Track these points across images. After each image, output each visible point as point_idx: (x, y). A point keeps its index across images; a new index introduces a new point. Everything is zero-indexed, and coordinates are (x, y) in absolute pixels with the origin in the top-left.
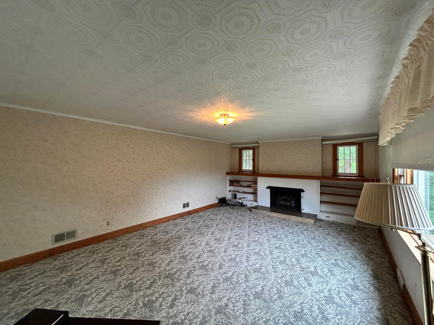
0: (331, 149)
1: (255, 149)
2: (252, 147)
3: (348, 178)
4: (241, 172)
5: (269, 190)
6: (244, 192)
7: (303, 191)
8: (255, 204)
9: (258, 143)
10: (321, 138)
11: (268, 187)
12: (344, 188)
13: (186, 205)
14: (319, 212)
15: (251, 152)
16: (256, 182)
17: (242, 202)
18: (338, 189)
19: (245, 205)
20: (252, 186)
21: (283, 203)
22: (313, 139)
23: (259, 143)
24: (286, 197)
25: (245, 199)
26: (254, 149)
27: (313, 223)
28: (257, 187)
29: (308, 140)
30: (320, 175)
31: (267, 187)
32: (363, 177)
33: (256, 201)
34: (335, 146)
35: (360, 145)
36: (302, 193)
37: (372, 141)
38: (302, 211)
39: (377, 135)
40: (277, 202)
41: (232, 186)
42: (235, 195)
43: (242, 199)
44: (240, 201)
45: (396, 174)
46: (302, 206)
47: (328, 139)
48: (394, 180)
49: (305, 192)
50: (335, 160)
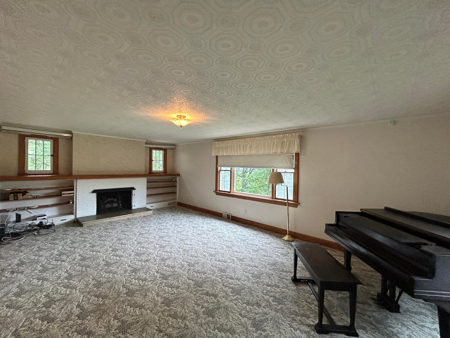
0: (148, 151)
1: (57, 140)
2: (50, 136)
3: (157, 174)
4: (23, 174)
5: (95, 195)
6: (40, 207)
7: (133, 189)
8: (70, 218)
9: (71, 133)
10: (145, 141)
11: (94, 191)
14: (146, 205)
15: (48, 144)
16: (72, 187)
17: (41, 222)
19: (49, 225)
20: (64, 194)
21: (108, 206)
22: (139, 141)
25: (46, 217)
26: (54, 140)
27: (153, 213)
28: (73, 193)
29: (135, 141)
30: (144, 173)
31: (92, 190)
32: (166, 173)
33: (72, 213)
34: (151, 149)
35: (165, 150)
36: (133, 191)
37: (172, 149)
38: (133, 208)
39: (174, 146)
40: (103, 207)
41: (11, 201)
42: (18, 217)
43: (38, 218)
44: (37, 222)
45: (218, 170)
46: (134, 204)
47: (149, 143)
48: (217, 173)
49: (136, 189)
50: (151, 160)
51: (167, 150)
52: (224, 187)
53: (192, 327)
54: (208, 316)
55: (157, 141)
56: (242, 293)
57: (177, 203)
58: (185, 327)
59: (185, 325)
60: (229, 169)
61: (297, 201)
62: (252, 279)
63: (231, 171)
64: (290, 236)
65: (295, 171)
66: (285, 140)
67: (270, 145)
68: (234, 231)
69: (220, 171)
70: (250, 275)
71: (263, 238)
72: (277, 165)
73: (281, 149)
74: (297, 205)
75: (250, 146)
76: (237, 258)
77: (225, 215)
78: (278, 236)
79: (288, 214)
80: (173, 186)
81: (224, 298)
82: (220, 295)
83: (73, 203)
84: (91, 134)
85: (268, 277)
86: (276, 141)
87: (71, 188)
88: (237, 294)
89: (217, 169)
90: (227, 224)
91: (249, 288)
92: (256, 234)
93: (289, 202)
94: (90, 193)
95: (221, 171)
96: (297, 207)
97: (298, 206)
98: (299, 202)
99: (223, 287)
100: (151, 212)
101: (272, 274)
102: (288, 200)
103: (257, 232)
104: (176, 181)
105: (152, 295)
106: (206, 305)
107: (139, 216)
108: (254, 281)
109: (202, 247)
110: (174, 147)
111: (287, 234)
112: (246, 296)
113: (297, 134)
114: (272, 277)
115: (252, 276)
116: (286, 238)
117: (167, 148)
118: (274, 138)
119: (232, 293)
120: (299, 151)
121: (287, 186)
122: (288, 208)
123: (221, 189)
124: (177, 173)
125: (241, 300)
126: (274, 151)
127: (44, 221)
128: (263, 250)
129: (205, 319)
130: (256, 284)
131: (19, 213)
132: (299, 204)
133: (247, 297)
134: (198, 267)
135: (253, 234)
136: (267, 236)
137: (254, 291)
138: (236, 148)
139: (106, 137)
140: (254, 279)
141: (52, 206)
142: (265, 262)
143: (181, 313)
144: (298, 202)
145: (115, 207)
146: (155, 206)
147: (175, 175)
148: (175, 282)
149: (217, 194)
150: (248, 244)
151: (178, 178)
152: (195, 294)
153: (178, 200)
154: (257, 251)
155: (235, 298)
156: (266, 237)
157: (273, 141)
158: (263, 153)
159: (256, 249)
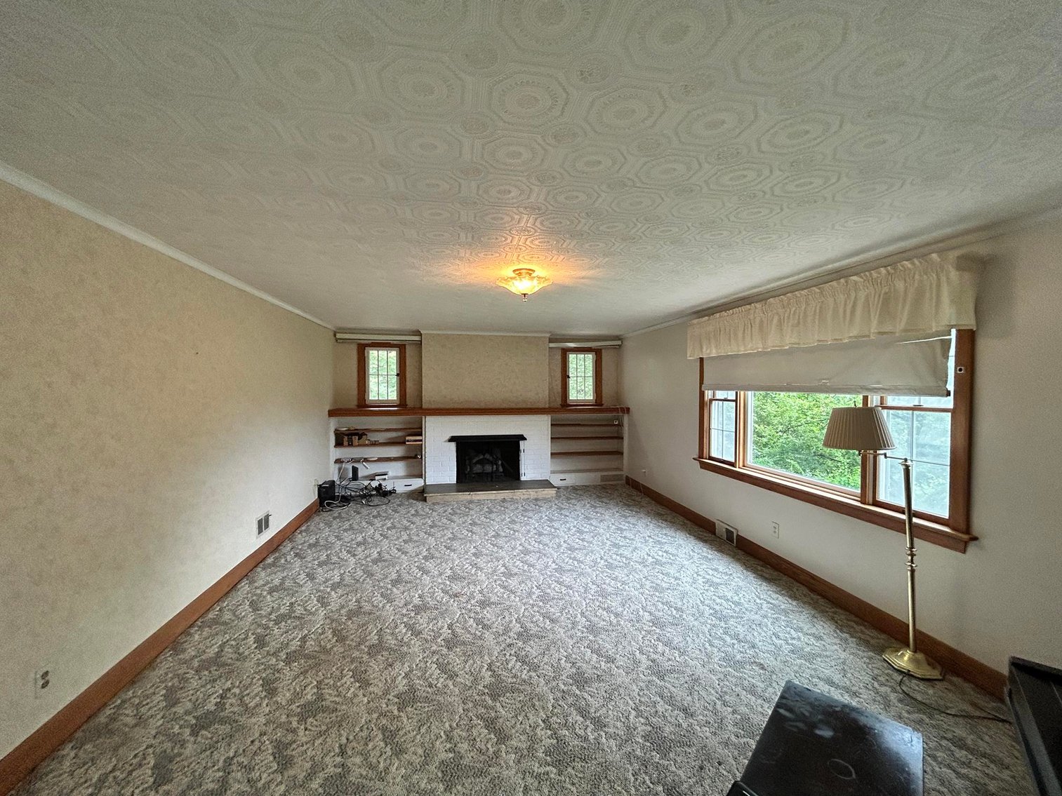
0: (558, 357)
1: (405, 348)
2: (395, 342)
3: (580, 407)
4: (363, 406)
5: (453, 445)
6: (380, 460)
7: (522, 438)
8: (417, 483)
9: (418, 333)
10: (548, 335)
11: (452, 439)
12: (579, 425)
13: (263, 524)
14: (550, 474)
15: (393, 354)
16: (420, 430)
17: (380, 485)
18: (573, 428)
19: (390, 491)
20: (408, 441)
21: (478, 468)
22: (535, 337)
23: (421, 335)
24: (484, 455)
25: (386, 477)
26: (401, 348)
27: (554, 495)
28: (421, 441)
29: (526, 337)
30: (547, 406)
31: (447, 437)
32: (602, 405)
33: (420, 476)
34: (565, 352)
35: (598, 353)
36: (521, 443)
37: (614, 347)
38: (523, 478)
39: (619, 339)
40: (468, 470)
41: (346, 446)
42: (355, 470)
43: (377, 478)
44: (375, 484)
45: (706, 399)
46: (523, 470)
47: (556, 339)
48: (703, 406)
49: (526, 439)
50: (565, 377)
51: (603, 351)
52: (721, 448)
53: (391, 781)
54: (443, 777)
55: (575, 332)
56: (570, 769)
57: (624, 479)
58: (381, 772)
59: (387, 769)
60: (731, 395)
61: (963, 526)
62: (637, 743)
63: (736, 401)
64: (920, 656)
65: (955, 404)
66: (900, 285)
67: (841, 310)
68: (715, 580)
69: (711, 401)
70: (644, 727)
71: (799, 629)
72: (878, 383)
73: (880, 322)
74: (966, 543)
75: (780, 320)
76: (654, 661)
77: (721, 529)
78: (872, 641)
79: (913, 571)
80: (616, 438)
81: (516, 753)
82: (514, 743)
83: (422, 457)
84: (449, 333)
85: (698, 763)
86: (862, 295)
87: (419, 432)
88: (557, 764)
89: (702, 394)
90: (710, 556)
91: (606, 767)
92: (786, 612)
93: (915, 520)
94: (445, 441)
95: (714, 402)
96: (964, 551)
97: (972, 548)
98: (975, 532)
99: (541, 723)
100: (552, 492)
101: (720, 764)
102: (912, 514)
103: (794, 603)
104: (621, 425)
105: (400, 669)
106: (463, 747)
107: (526, 497)
108: (638, 752)
109: (588, 601)
110: (619, 343)
111: (908, 645)
112: (573, 784)
113: (953, 255)
114: (710, 771)
115: (646, 737)
116: (904, 659)
117: (600, 346)
118: (856, 283)
119: (546, 753)
120: (969, 322)
121: (906, 460)
122: (912, 547)
123: (714, 454)
124: (622, 406)
125: (552, 786)
126: (854, 332)
127: (384, 484)
128: (763, 668)
129: (430, 780)
130: (636, 766)
131: (356, 465)
132: (975, 539)
133: (573, 789)
134: (532, 648)
135: (774, 606)
136: (824, 628)
137: (609, 781)
138: (740, 335)
139: (471, 335)
140: (642, 748)
141: (396, 459)
142: (734, 712)
143: (404, 738)
144: (968, 530)
145: (488, 473)
146: (571, 479)
147: (616, 410)
148: (459, 662)
149: (705, 466)
150: (726, 633)
151: (626, 419)
152: (468, 710)
153: (625, 473)
154: (739, 665)
155: (542, 770)
156: (814, 630)
157: (853, 295)
158: (819, 341)
159: (738, 657)
